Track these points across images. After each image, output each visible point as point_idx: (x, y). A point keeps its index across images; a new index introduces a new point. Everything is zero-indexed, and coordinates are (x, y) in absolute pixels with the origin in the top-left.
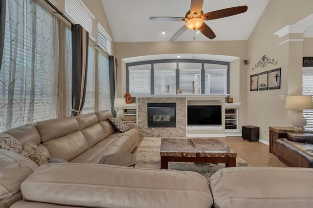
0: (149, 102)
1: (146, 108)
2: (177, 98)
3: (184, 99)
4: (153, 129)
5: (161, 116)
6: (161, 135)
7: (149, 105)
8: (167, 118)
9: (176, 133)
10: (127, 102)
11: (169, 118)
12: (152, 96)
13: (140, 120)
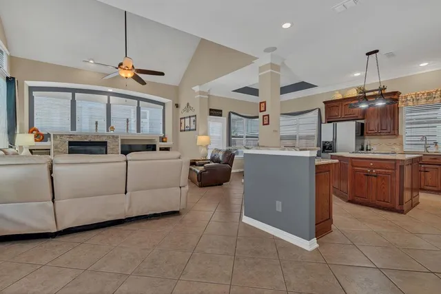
0: (71, 140)
1: (65, 147)
2: (109, 137)
3: (117, 137)
7: (71, 143)
10: (36, 141)
12: (73, 132)
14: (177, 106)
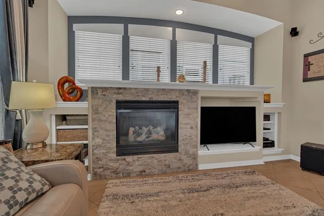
0: (121, 98)
1: (111, 112)
2: (181, 91)
3: (195, 93)
4: (129, 158)
5: (145, 129)
6: (148, 171)
7: (120, 104)
8: (159, 134)
9: (179, 164)
11: (162, 133)
12: (125, 84)
13: (98, 141)
14: (294, 32)
